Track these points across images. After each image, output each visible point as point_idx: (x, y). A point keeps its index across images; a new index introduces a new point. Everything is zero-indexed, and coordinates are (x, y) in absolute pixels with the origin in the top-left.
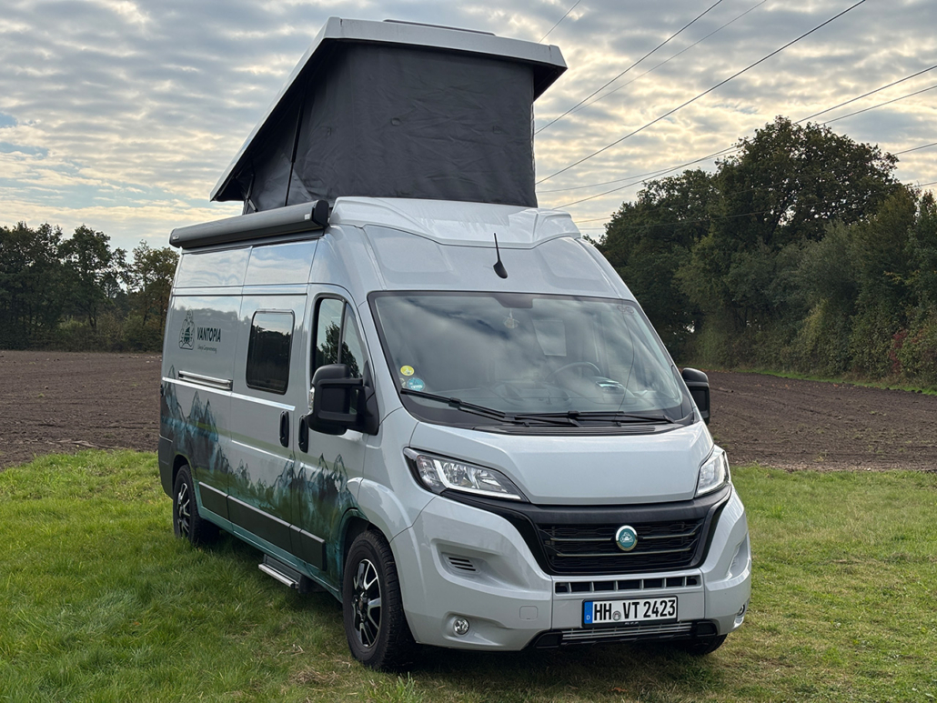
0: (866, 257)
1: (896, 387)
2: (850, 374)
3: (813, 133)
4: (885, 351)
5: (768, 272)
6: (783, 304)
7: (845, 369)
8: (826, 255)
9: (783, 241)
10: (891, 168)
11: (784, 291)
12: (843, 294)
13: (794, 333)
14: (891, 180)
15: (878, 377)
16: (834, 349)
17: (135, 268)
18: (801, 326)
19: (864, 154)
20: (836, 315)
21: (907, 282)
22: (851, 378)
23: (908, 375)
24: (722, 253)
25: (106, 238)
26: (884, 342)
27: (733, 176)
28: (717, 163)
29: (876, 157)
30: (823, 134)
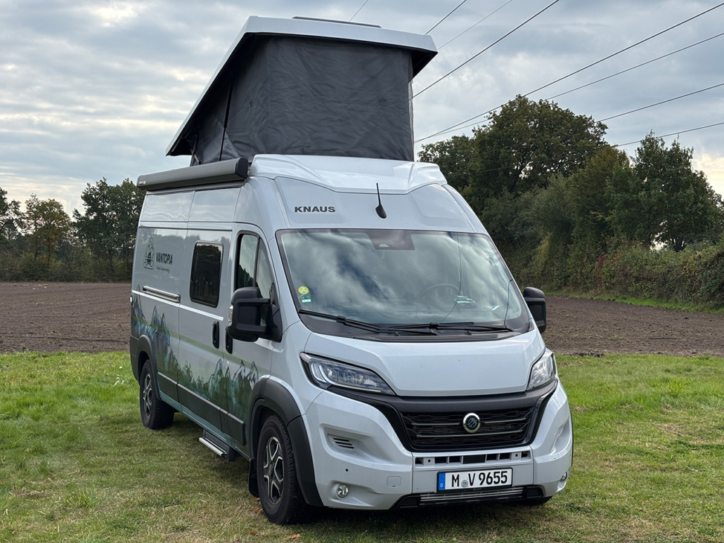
0: (578, 201)
1: (598, 297)
2: (568, 288)
3: (544, 106)
4: (592, 270)
5: (511, 213)
6: (522, 237)
7: (565, 285)
8: (551, 200)
9: (522, 189)
10: (602, 133)
11: (523, 227)
12: (563, 229)
13: (529, 258)
14: (602, 143)
15: (586, 290)
16: (557, 270)
17: (27, 215)
18: (535, 254)
19: (583, 123)
20: (558, 245)
21: (607, 219)
22: (569, 291)
23: (607, 288)
24: (478, 199)
25: (5, 193)
26: (591, 264)
27: (485, 141)
28: (473, 131)
29: (591, 125)
30: (552, 108)
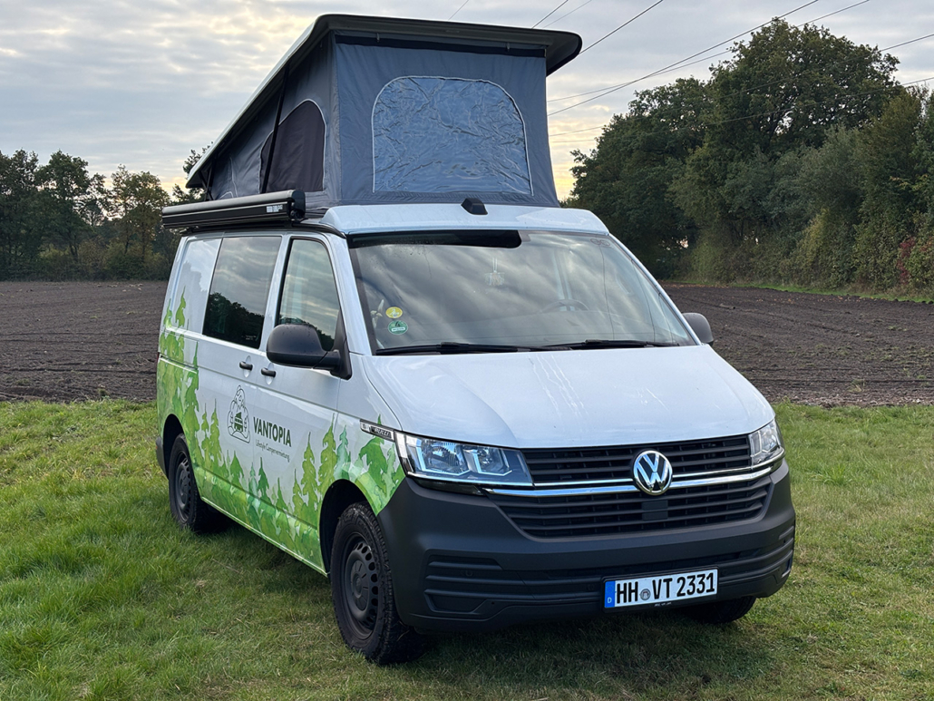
0: (872, 162)
1: (905, 299)
2: (854, 285)
3: (811, 34)
4: (891, 261)
5: (766, 182)
6: (782, 215)
7: (848, 281)
8: (828, 162)
9: (781, 149)
10: (891, 70)
11: (783, 201)
12: (846, 203)
13: (793, 245)
14: (892, 83)
15: (884, 288)
16: (837, 260)
17: (114, 194)
18: (801, 238)
19: (864, 56)
20: (838, 225)
21: (915, 188)
22: (855, 290)
23: (917, 285)
24: (717, 163)
25: (83, 164)
26: (890, 251)
27: (729, 82)
28: (711, 69)
29: (876, 59)
30: (821, 36)
